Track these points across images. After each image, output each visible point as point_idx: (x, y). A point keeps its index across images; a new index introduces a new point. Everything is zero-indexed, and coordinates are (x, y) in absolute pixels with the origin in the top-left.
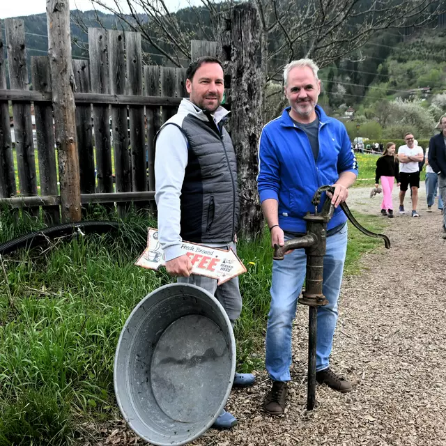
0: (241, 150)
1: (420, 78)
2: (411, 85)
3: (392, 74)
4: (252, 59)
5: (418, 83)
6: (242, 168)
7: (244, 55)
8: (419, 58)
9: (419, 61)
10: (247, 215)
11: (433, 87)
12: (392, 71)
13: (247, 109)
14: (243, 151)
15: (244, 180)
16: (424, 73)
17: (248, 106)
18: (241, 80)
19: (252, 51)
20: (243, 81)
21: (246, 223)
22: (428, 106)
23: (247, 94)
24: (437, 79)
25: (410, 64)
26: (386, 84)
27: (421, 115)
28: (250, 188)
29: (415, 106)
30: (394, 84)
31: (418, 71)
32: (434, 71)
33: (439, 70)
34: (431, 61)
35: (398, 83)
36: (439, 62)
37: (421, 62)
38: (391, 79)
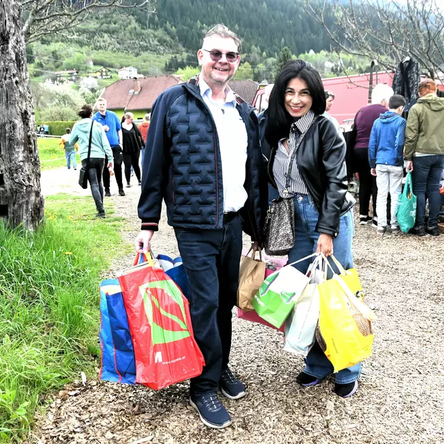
0: (14, 129)
1: (66, 61)
2: (57, 67)
3: (37, 55)
4: (17, 24)
5: (64, 66)
6: (17, 150)
7: (7, 18)
8: (62, 41)
9: (62, 44)
10: (27, 203)
11: (79, 70)
12: (37, 52)
13: (17, 82)
14: (17, 130)
15: (21, 164)
16: (68, 55)
17: (17, 78)
18: (7, 48)
19: (16, 15)
20: (10, 49)
21: (26, 213)
22: (78, 88)
23: (16, 65)
24: (82, 62)
25: (53, 46)
26: (32, 65)
27: (72, 97)
28: (28, 173)
29: (66, 88)
30: (40, 65)
31: (63, 53)
32: (78, 55)
33: (82, 53)
34: (74, 45)
35: (44, 64)
36: (81, 46)
37: (64, 45)
38: (37, 60)
